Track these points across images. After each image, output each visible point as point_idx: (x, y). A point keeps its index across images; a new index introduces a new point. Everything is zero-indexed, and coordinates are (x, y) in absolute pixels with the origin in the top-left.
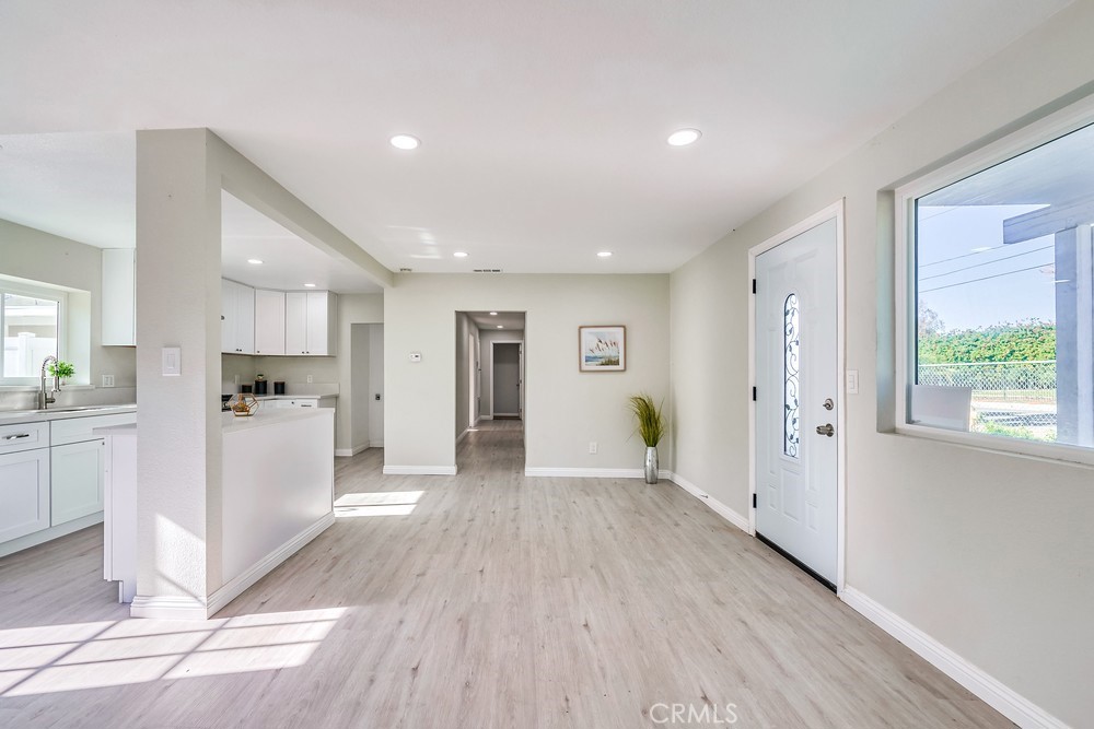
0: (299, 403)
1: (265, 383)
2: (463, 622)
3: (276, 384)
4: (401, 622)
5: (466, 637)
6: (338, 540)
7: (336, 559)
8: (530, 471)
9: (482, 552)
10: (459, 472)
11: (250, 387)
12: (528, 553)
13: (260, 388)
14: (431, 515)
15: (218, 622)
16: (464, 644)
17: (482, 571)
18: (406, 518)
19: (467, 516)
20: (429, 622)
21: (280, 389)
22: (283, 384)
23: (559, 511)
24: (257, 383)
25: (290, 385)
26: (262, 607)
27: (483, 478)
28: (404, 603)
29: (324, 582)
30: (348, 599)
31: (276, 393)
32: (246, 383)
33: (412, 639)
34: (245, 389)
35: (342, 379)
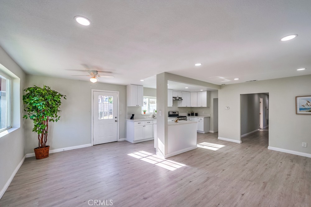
0: (199, 118)
1: (193, 113)
2: (208, 178)
3: (195, 113)
4: (195, 172)
5: (206, 181)
6: (195, 152)
7: (192, 156)
8: (270, 148)
9: (228, 166)
10: (242, 143)
11: (190, 114)
12: (243, 171)
13: (192, 114)
14: (223, 152)
15: (166, 159)
16: (205, 182)
17: (224, 170)
18: (215, 151)
19: (233, 156)
20: (200, 175)
21: (197, 115)
22: (197, 114)
23: (270, 163)
24: (192, 113)
25: (199, 114)
26: (173, 160)
27: (249, 146)
28: (199, 169)
29: (187, 159)
30: (188, 164)
31: (196, 115)
32: (189, 113)
33: (195, 176)
34: (189, 115)
35: (211, 113)
